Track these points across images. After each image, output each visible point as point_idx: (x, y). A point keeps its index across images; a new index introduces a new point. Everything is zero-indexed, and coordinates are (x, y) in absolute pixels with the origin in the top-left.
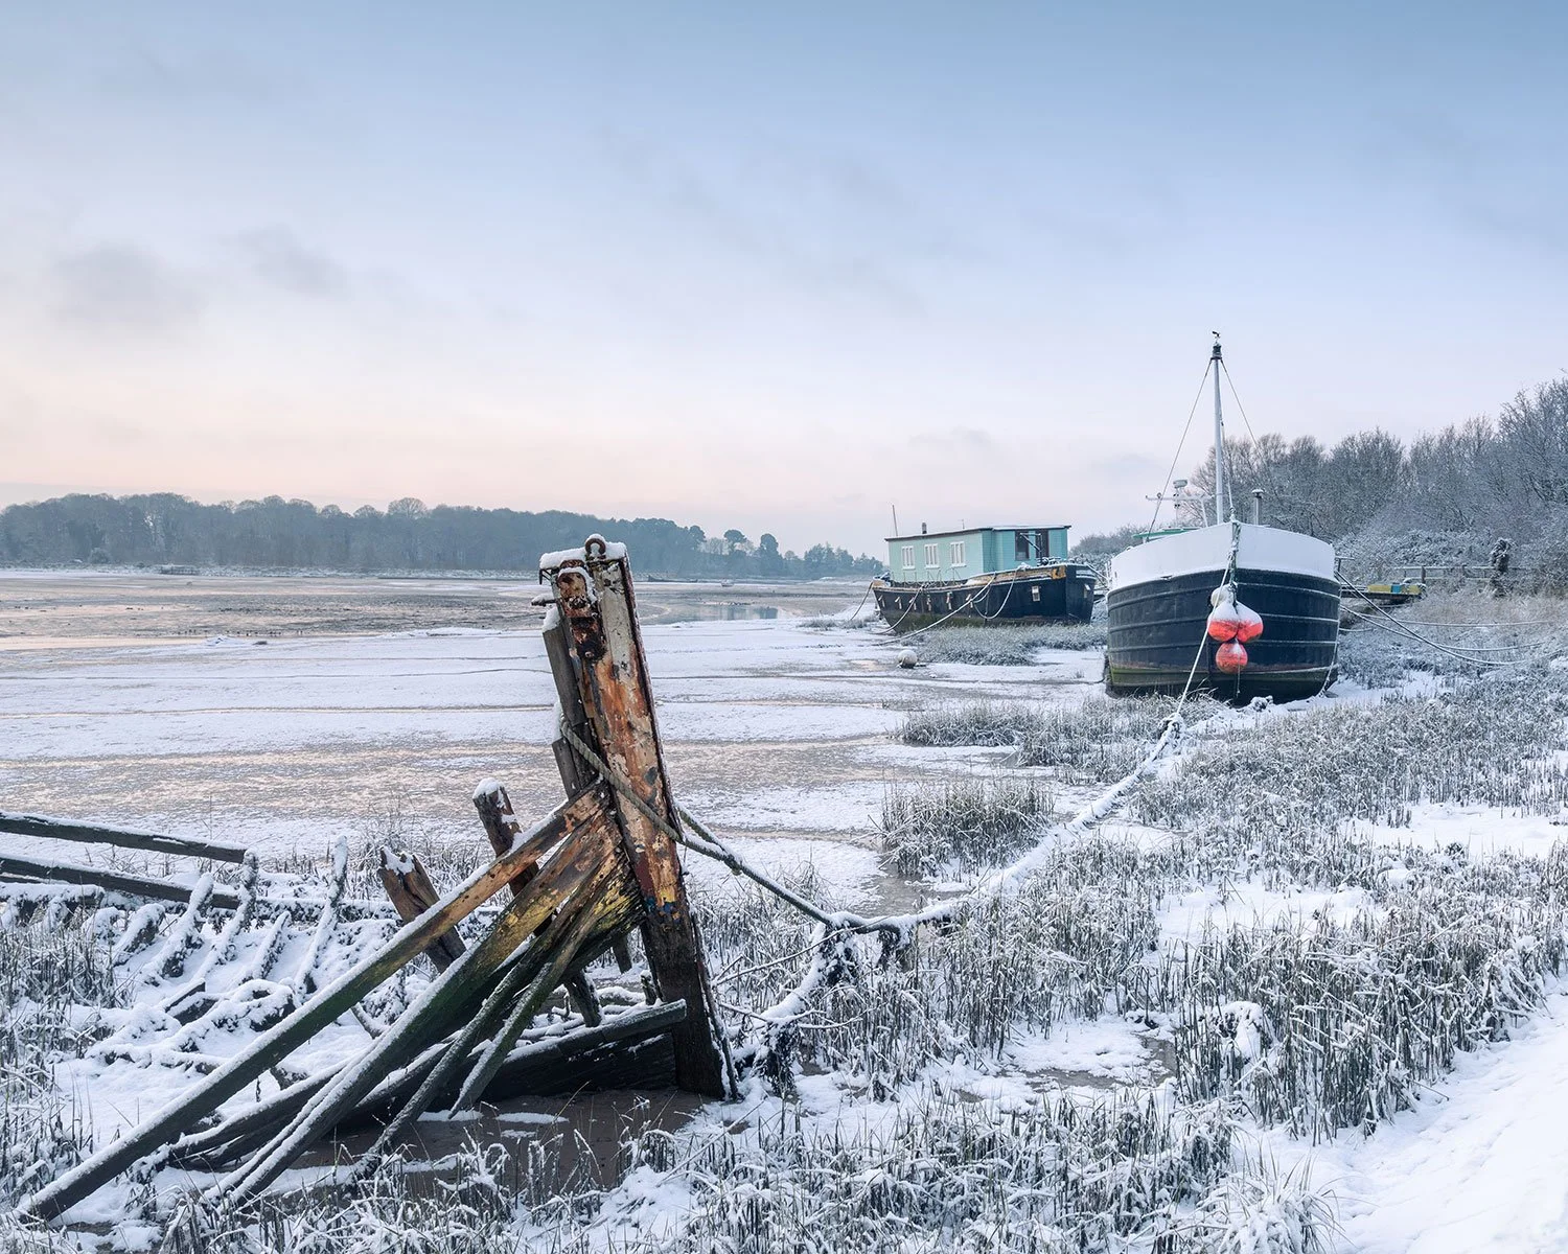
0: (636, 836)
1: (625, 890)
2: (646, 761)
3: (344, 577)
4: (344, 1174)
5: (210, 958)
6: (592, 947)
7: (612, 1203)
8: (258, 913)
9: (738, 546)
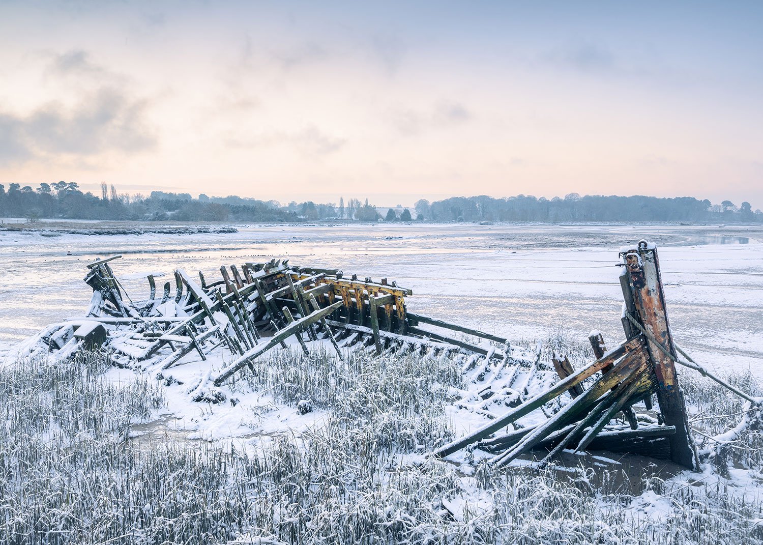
0: (656, 357)
1: (650, 378)
2: (661, 328)
3: (546, 225)
4: (535, 465)
5: (493, 376)
6: (635, 398)
7: (636, 502)
8: (509, 362)
9: (729, 208)
